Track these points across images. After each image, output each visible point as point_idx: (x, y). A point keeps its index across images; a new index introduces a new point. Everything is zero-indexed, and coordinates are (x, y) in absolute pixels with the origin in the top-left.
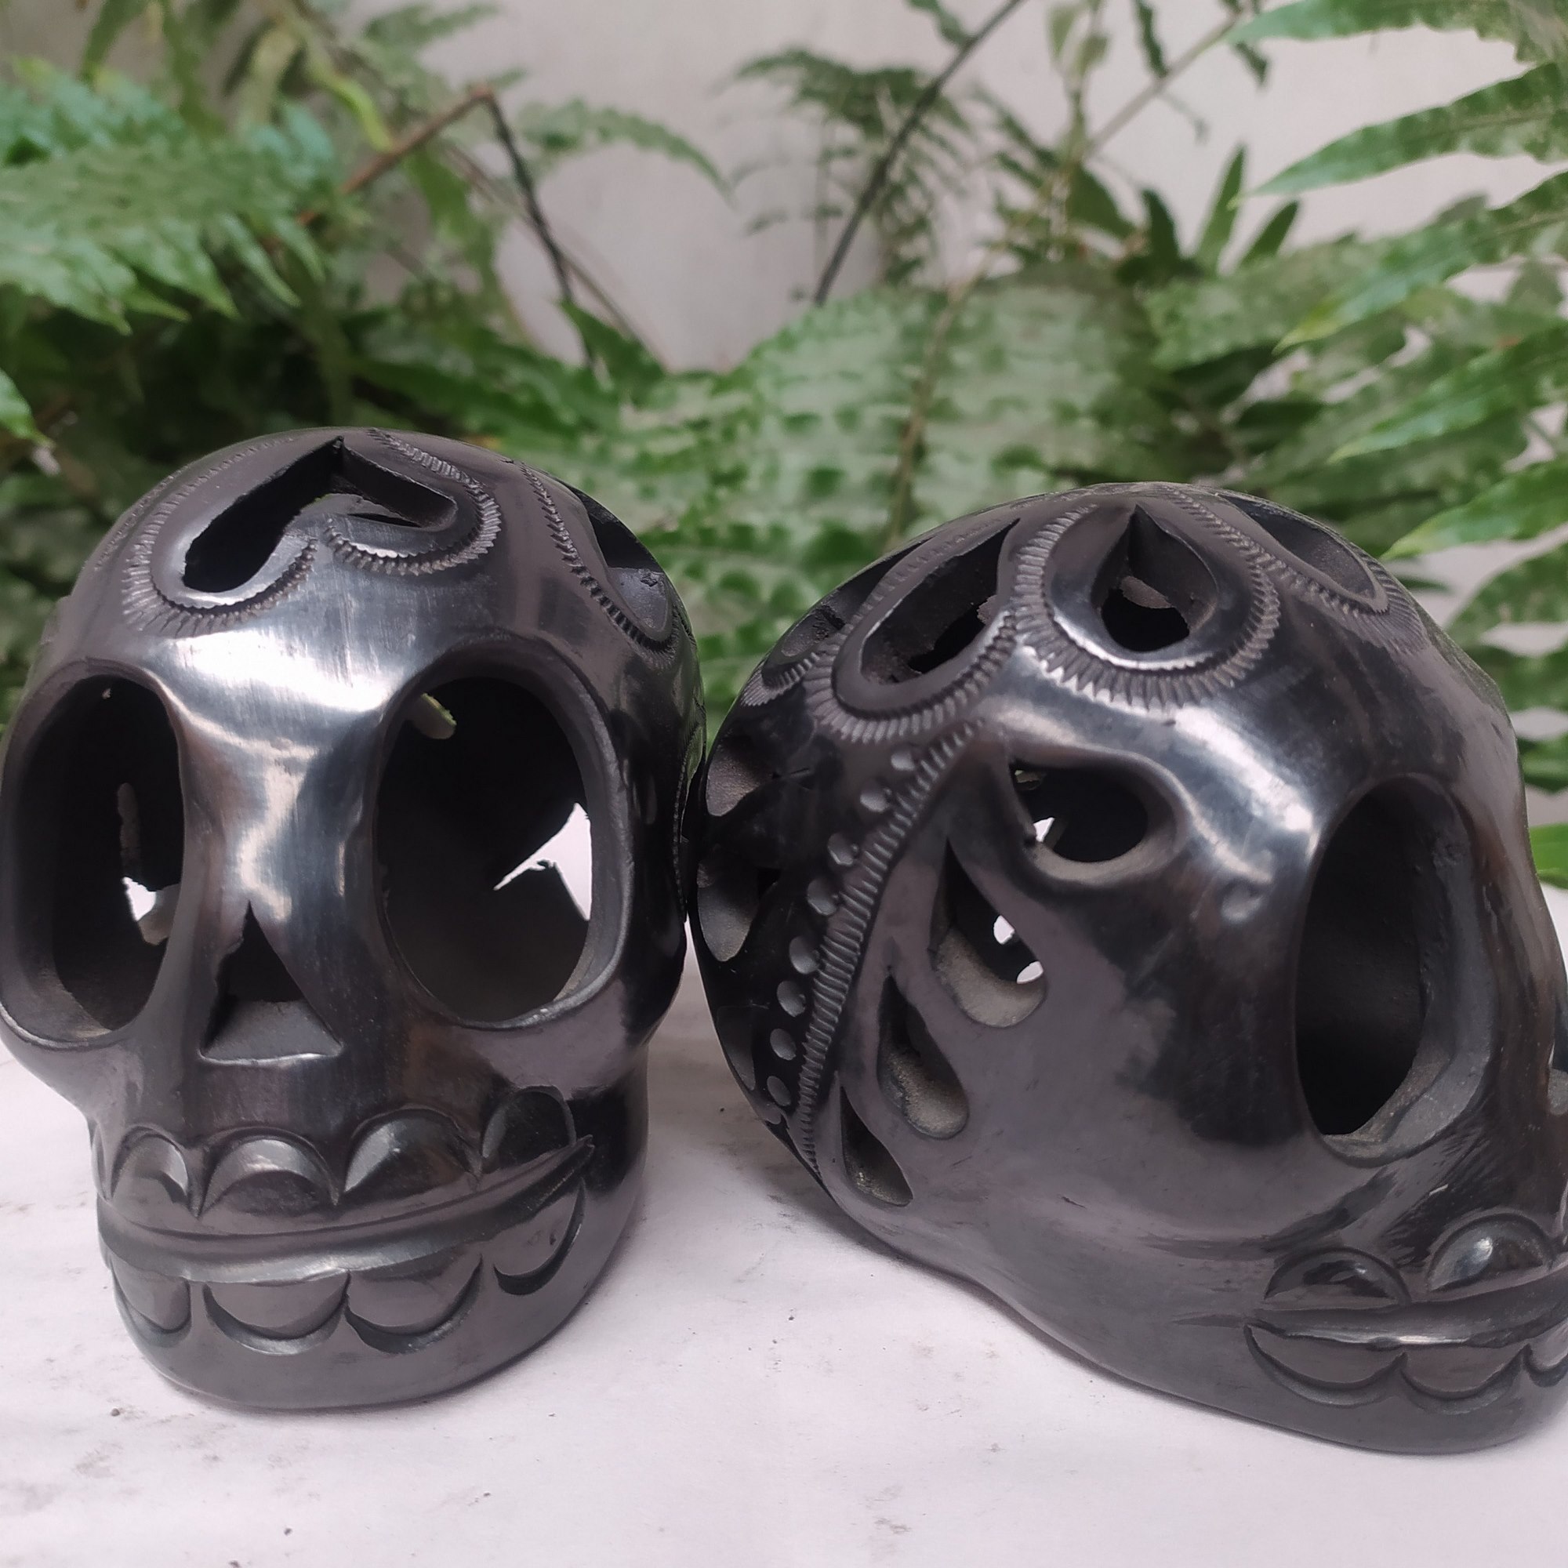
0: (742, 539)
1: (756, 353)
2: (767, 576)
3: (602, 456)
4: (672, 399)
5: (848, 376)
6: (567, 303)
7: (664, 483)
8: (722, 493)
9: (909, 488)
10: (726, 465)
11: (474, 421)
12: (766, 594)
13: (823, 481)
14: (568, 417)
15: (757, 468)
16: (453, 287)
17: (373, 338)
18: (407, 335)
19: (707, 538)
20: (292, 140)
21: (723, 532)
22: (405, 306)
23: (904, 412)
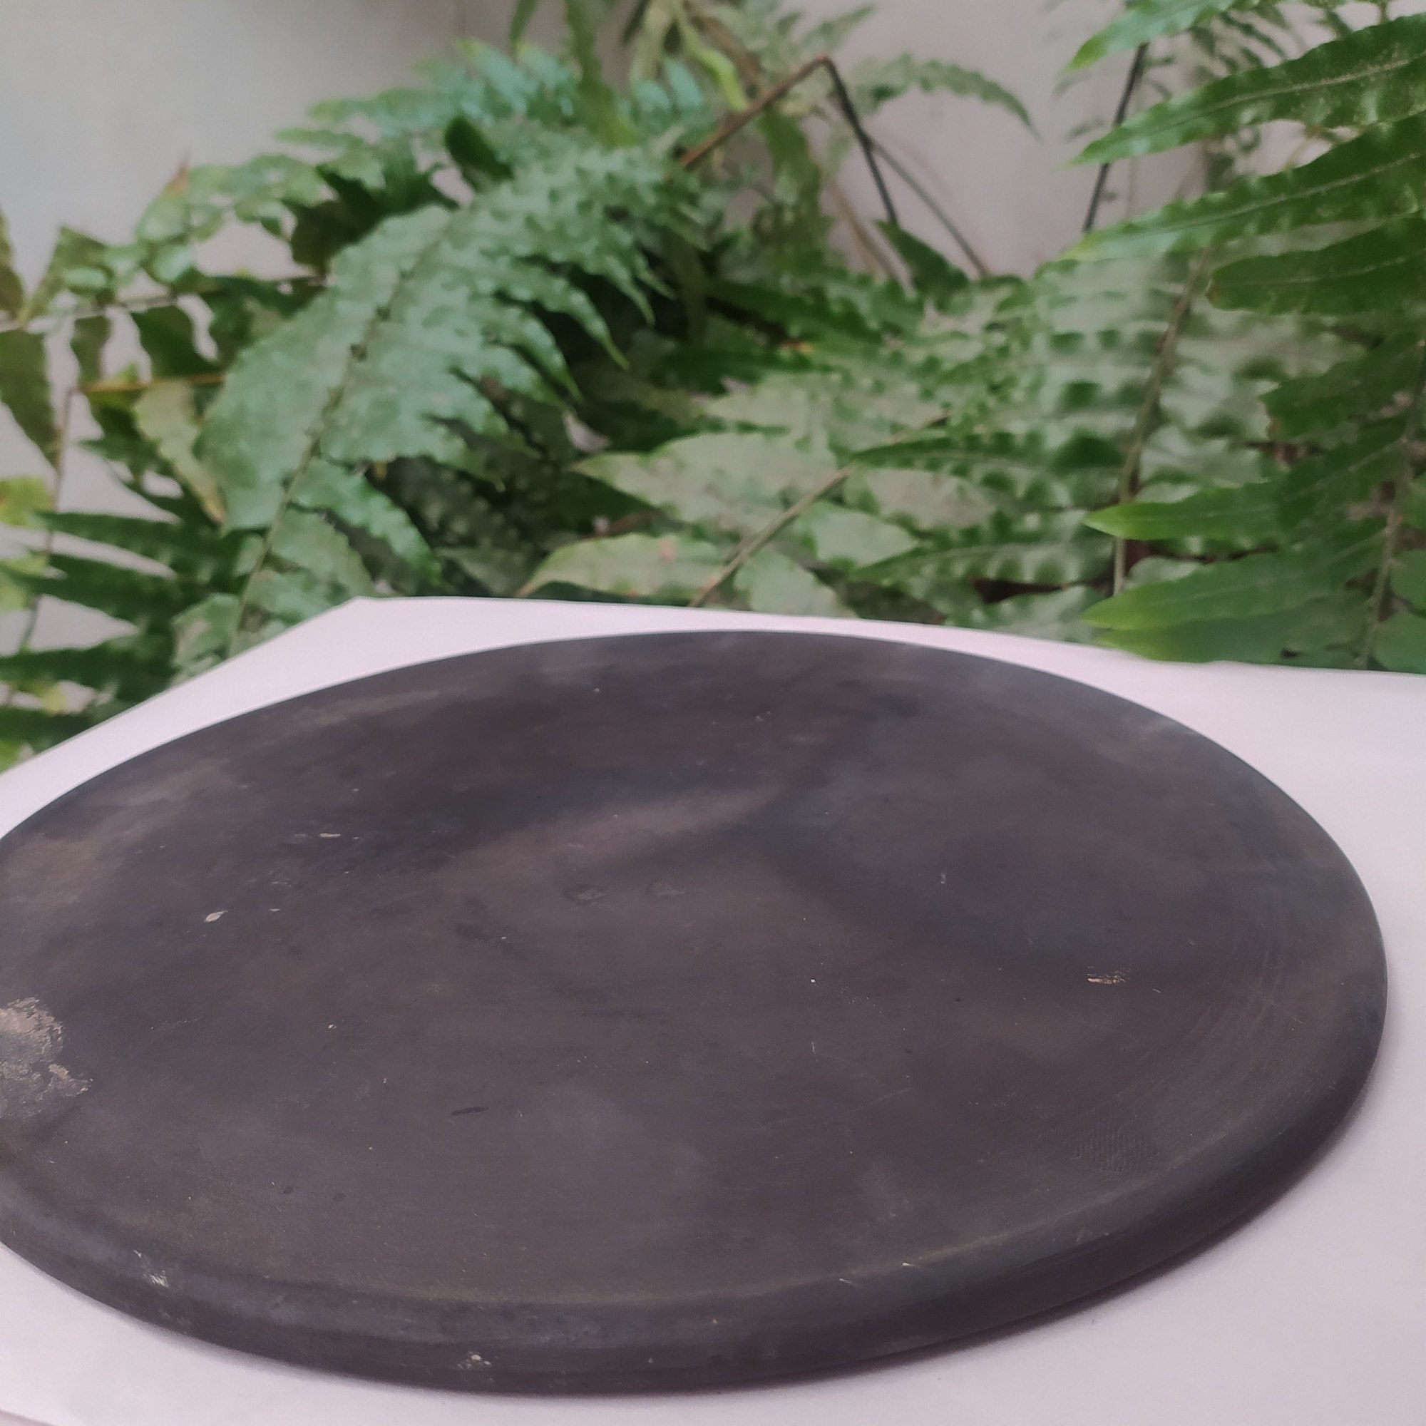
0: (1003, 444)
1: (1040, 273)
2: (1022, 476)
3: (896, 360)
5: (1111, 295)
7: (945, 388)
8: (992, 402)
9: (1157, 397)
10: (998, 378)
11: (795, 329)
12: (1020, 491)
13: (1080, 395)
14: (874, 323)
15: (1025, 380)
16: (796, 208)
17: (726, 259)
18: (752, 259)
19: (973, 443)
20: (669, 90)
21: (986, 441)
22: (755, 228)
23: (1162, 327)
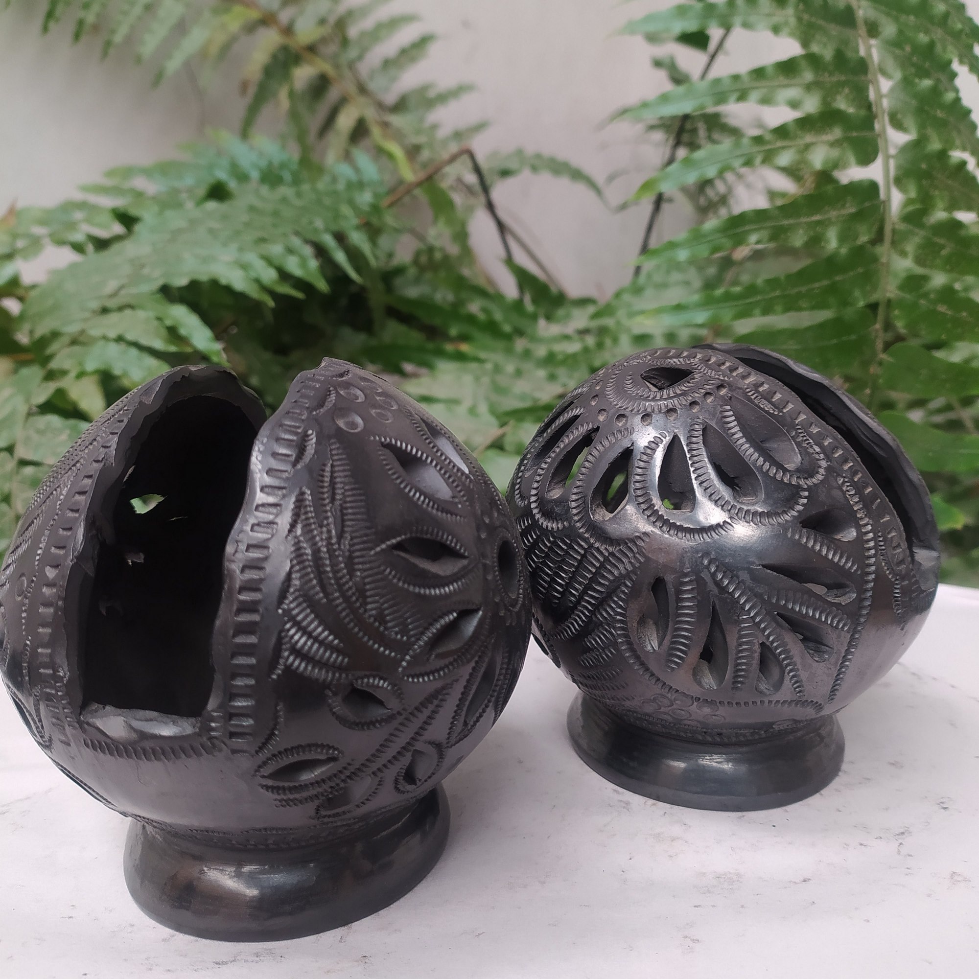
1: (618, 295)
3: (527, 354)
4: (568, 317)
6: (509, 261)
7: (562, 372)
10: (596, 363)
11: (453, 331)
14: (507, 328)
16: (442, 249)
17: (398, 282)
18: (417, 281)
20: (357, 170)
22: (416, 262)
